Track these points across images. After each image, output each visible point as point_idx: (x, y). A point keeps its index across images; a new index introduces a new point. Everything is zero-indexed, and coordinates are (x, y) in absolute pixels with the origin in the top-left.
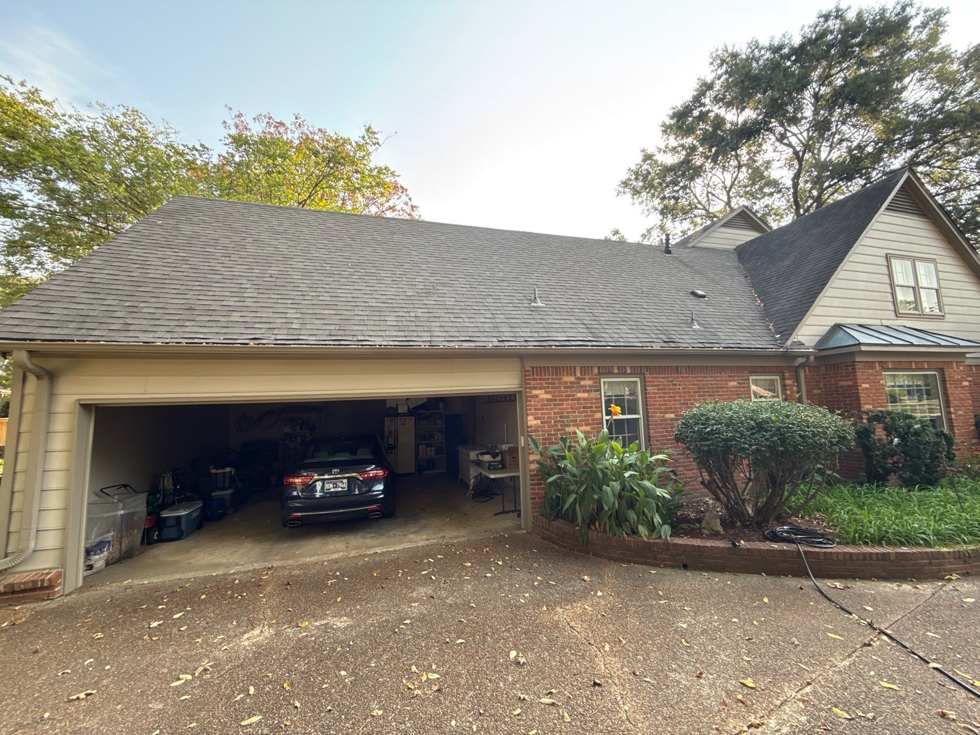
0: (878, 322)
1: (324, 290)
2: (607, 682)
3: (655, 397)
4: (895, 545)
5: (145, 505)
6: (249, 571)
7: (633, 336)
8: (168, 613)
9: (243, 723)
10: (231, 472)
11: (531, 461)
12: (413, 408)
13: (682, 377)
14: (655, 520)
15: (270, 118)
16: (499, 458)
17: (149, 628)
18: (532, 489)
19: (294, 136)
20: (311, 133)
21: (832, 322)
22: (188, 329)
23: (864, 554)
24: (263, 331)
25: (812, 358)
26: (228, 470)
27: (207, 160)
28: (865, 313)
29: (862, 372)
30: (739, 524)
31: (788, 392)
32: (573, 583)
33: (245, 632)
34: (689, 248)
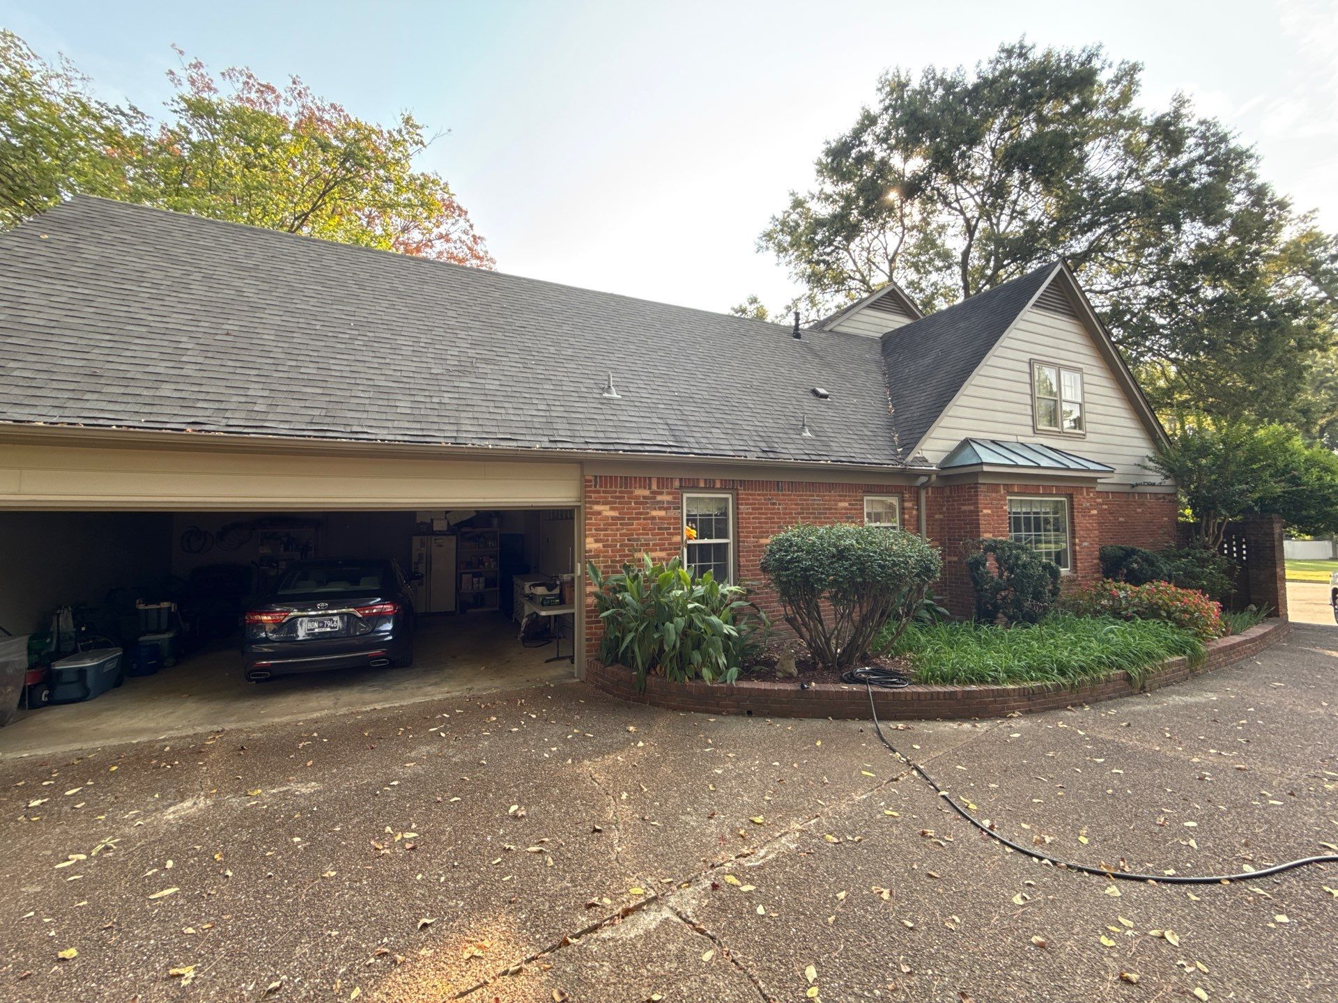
0: (1013, 439)
1: (308, 359)
2: (610, 828)
3: (749, 518)
4: (965, 683)
5: (26, 652)
6: (188, 736)
7: (726, 442)
8: (60, 788)
9: (152, 897)
10: (170, 608)
11: (588, 592)
12: (456, 525)
13: (783, 495)
14: (720, 662)
15: (250, 77)
16: (557, 591)
17: (27, 808)
18: (588, 628)
19: (290, 112)
20: (319, 110)
21: (962, 436)
22: (88, 405)
23: (932, 693)
24: (208, 413)
25: (934, 477)
26: (165, 605)
27: (141, 133)
28: (999, 427)
29: (985, 496)
30: (820, 665)
31: (906, 516)
32: (614, 734)
33: (170, 805)
34: (824, 332)
